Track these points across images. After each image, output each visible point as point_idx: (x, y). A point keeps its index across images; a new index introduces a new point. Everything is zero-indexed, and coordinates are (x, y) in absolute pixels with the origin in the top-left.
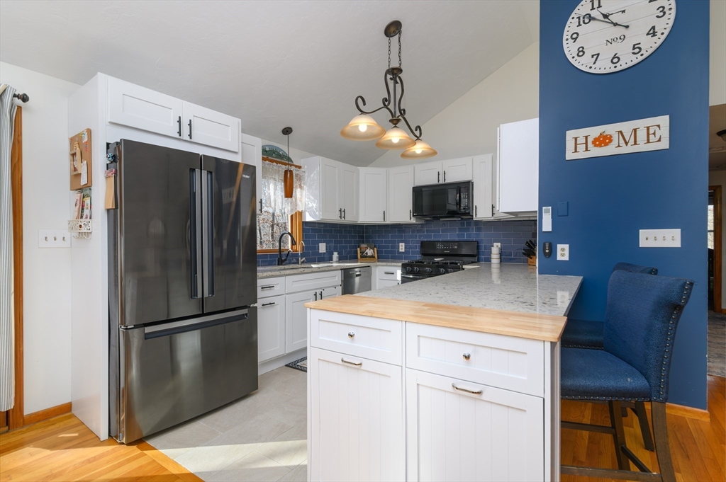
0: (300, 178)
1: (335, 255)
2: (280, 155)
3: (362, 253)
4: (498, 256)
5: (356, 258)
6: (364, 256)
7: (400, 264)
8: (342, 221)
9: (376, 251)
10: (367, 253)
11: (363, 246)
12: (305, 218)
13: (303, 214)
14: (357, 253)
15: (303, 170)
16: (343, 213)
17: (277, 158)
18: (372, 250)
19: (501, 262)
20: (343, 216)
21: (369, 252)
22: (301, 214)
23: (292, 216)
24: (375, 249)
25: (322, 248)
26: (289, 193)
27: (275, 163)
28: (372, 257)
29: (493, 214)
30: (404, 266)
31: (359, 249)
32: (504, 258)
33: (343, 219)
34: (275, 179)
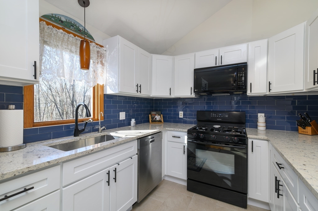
0: (101, 56)
1: (133, 121)
2: (80, 30)
3: (152, 118)
4: (264, 124)
5: (149, 121)
6: (154, 121)
7: (186, 130)
8: (138, 95)
9: (162, 117)
10: (156, 119)
11: (153, 113)
12: (106, 92)
13: (104, 88)
14: (149, 118)
15: (105, 49)
16: (139, 88)
17: (75, 31)
18: (159, 116)
19: (266, 129)
20: (139, 90)
21: (158, 118)
22: (103, 87)
23: (94, 88)
24: (162, 115)
25: (122, 116)
26: (85, 65)
27: (72, 35)
28: (160, 121)
29: (270, 90)
30: (189, 132)
31: (150, 115)
32: (269, 126)
33: (139, 92)
34: (71, 51)
